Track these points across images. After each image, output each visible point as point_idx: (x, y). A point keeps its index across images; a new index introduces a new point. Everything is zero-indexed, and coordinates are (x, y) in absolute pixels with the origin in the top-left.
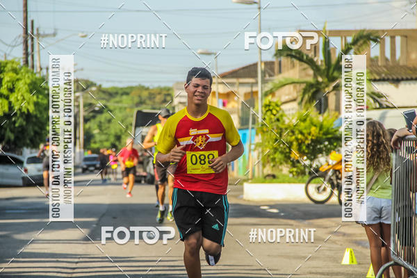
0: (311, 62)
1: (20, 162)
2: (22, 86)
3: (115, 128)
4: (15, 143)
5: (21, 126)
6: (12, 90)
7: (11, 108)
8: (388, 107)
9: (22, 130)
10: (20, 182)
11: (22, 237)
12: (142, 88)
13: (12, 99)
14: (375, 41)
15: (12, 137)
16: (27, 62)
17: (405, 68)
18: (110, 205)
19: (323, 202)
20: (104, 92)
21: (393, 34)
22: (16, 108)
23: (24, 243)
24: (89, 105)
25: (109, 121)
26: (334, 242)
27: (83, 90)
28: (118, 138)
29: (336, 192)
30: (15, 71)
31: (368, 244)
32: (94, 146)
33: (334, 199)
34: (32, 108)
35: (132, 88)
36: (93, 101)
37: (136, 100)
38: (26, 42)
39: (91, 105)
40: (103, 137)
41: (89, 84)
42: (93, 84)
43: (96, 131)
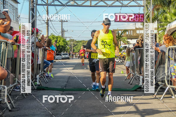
1: (61, 55)
6: (59, 42)
7: (59, 45)
8: (130, 44)
9: (61, 49)
10: (61, 59)
11: (61, 69)
12: (84, 41)
13: (59, 43)
14: (127, 31)
15: (60, 50)
16: (62, 36)
17: (133, 36)
19: (118, 62)
20: (77, 42)
21: (131, 30)
24: (74, 44)
25: (78, 47)
26: (120, 69)
27: (73, 41)
30: (60, 38)
33: (120, 61)
34: (63, 45)
35: (82, 41)
38: (62, 32)
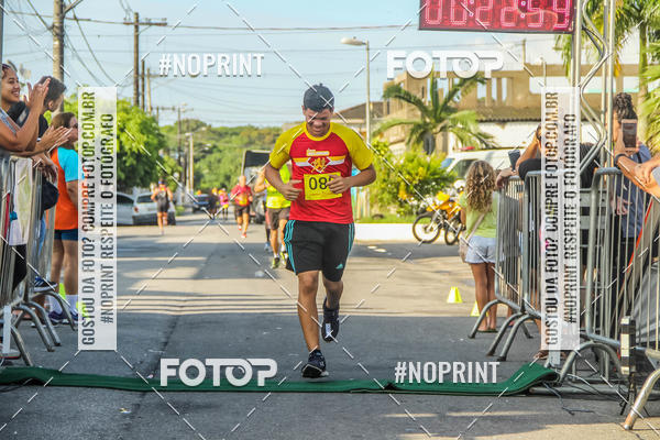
0: (419, 103)
1: (131, 202)
2: (133, 126)
3: (225, 168)
4: (125, 182)
5: (132, 165)
7: (122, 147)
8: (494, 148)
9: (133, 170)
10: (131, 221)
12: (251, 128)
13: (123, 138)
14: (482, 82)
16: (137, 101)
17: (511, 109)
18: (219, 244)
19: (429, 242)
20: (214, 132)
21: (499, 75)
22: (127, 148)
23: (136, 280)
24: (199, 145)
25: (219, 161)
26: (440, 281)
27: (193, 130)
28: (228, 178)
29: (443, 232)
31: (473, 283)
32: (203, 186)
33: (441, 239)
34: (142, 148)
35: (241, 128)
36: (203, 141)
37: (246, 140)
38: (137, 82)
39: (200, 145)
40: (213, 177)
41: (199, 125)
42: (203, 125)
43: (205, 171)
